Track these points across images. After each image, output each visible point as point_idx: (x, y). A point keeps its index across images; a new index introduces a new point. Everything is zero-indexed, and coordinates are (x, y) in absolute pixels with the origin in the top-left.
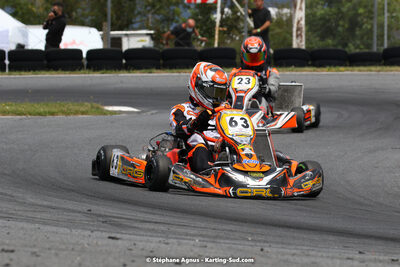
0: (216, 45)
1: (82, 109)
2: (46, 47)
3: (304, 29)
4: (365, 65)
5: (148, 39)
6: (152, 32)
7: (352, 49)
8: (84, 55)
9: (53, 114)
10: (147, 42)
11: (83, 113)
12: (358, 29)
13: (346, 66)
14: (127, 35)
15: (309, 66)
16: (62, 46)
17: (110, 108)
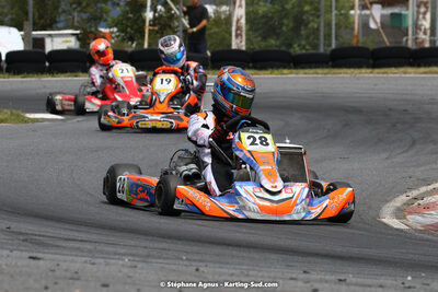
0: (146, 46)
1: (1, 117)
3: (244, 29)
4: (311, 68)
5: (73, 39)
6: (78, 32)
7: (296, 50)
8: (3, 58)
10: (72, 43)
11: (2, 121)
12: (302, 28)
13: (290, 68)
14: (50, 35)
15: (250, 68)
17: (32, 116)
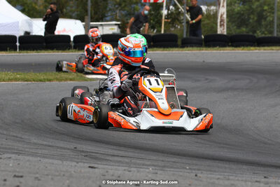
0: (162, 32)
1: (70, 77)
2: (45, 33)
3: (225, 21)
4: (268, 46)
5: (116, 27)
6: (119, 23)
7: (259, 34)
8: (72, 39)
9: (50, 80)
10: (116, 30)
11: (71, 80)
12: (263, 20)
13: (255, 46)
14: (101, 25)
15: (229, 46)
16: (56, 33)
17: (90, 77)
